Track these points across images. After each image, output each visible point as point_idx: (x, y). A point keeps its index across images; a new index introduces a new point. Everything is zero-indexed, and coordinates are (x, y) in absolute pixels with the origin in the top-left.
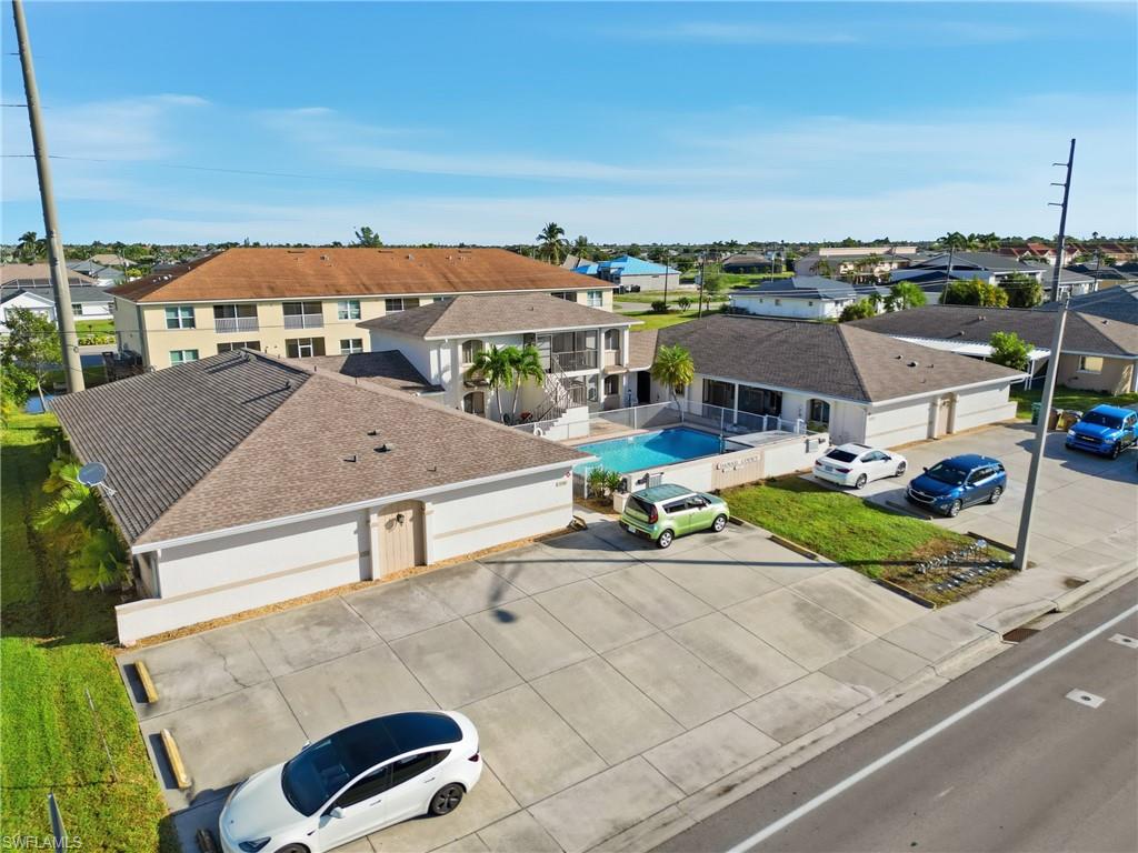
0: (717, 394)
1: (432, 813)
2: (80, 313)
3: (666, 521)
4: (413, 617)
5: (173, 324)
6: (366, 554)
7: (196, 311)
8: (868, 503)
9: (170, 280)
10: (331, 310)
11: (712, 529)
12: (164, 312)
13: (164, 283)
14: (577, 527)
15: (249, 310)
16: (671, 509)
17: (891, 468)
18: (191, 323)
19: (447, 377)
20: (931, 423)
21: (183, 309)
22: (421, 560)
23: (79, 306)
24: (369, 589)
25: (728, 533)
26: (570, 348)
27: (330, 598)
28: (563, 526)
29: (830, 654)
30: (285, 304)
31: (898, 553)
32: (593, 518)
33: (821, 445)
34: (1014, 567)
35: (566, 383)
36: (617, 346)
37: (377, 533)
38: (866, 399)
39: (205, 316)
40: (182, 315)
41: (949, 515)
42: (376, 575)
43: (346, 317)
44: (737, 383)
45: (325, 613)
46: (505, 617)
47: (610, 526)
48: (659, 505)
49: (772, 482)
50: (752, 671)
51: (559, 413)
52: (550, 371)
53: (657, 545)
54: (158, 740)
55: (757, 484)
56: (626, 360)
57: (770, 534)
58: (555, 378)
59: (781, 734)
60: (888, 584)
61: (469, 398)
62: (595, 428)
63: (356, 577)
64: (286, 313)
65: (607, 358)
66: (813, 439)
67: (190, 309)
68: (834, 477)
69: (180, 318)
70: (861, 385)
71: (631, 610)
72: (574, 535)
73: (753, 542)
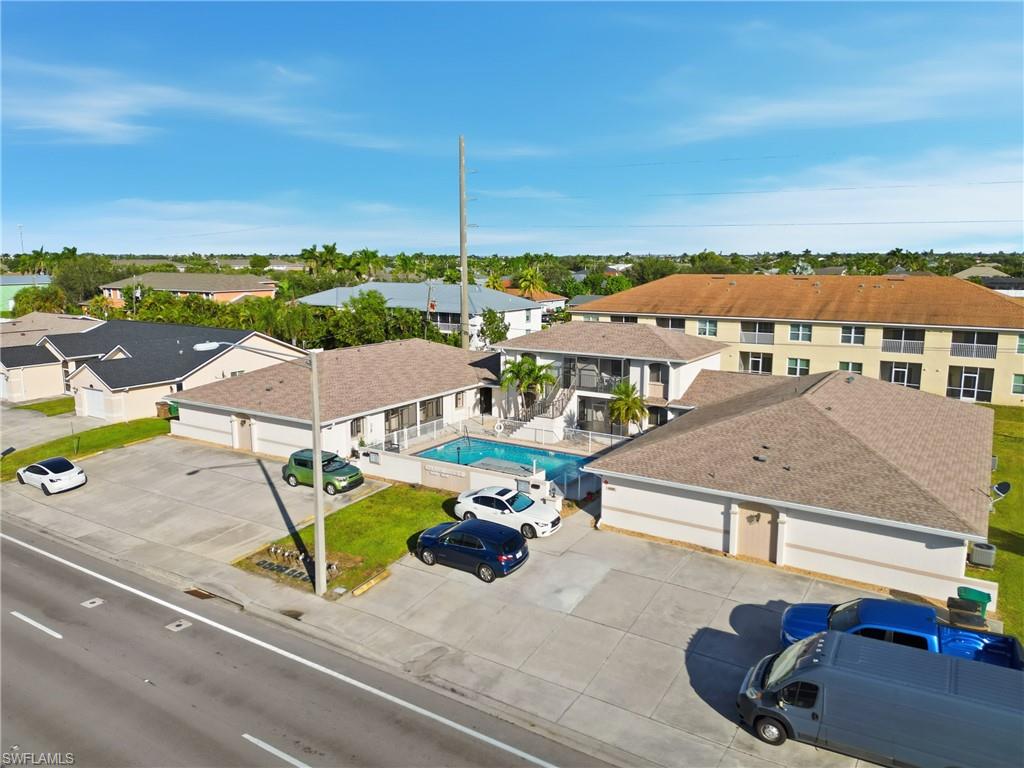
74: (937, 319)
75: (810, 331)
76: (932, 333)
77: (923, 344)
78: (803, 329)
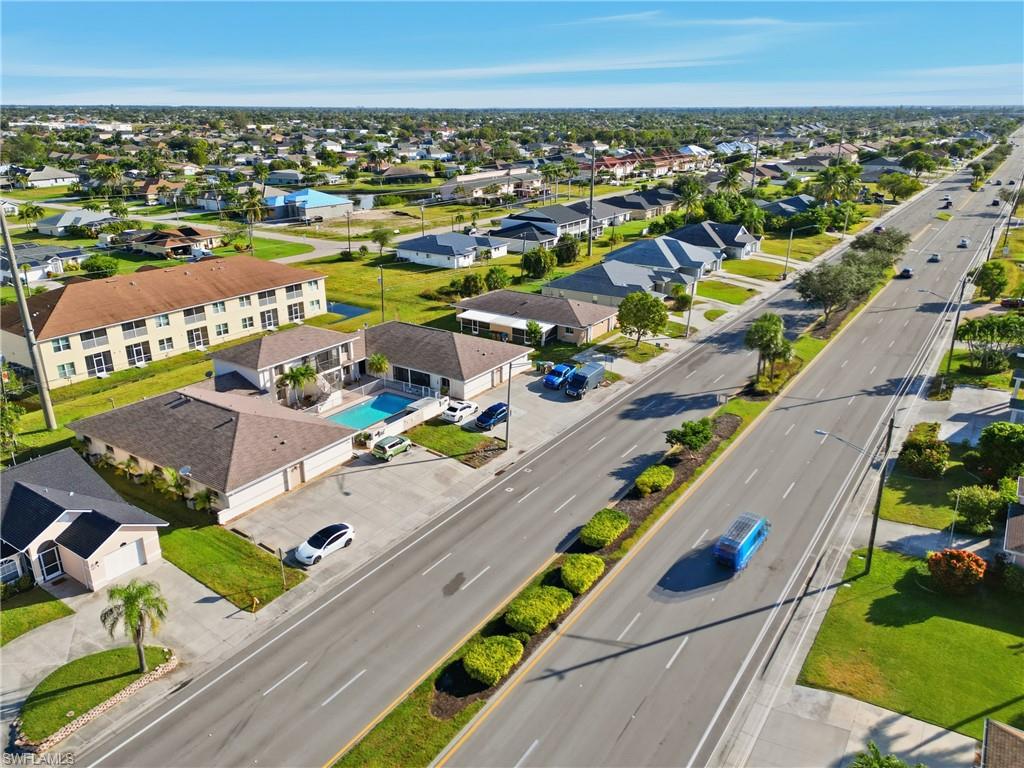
0: (400, 374)
1: (345, 546)
3: (390, 452)
4: (312, 501)
5: (57, 349)
6: (286, 482)
7: (70, 339)
8: (463, 428)
10: (151, 323)
11: (406, 451)
12: (51, 343)
14: (355, 458)
15: (102, 332)
16: (390, 447)
17: (472, 409)
18: (68, 347)
19: (268, 385)
20: (493, 380)
21: (62, 339)
22: (303, 481)
24: (289, 494)
25: (411, 451)
26: (326, 360)
27: (278, 500)
28: (349, 458)
29: (444, 489)
30: (122, 325)
31: (469, 450)
32: (360, 452)
33: (446, 402)
34: (505, 449)
35: (325, 376)
36: (347, 350)
37: (289, 474)
38: (463, 379)
39: (75, 341)
41: (490, 430)
42: (290, 489)
43: (161, 326)
44: (409, 369)
45: (279, 504)
46: (347, 494)
47: (367, 455)
48: (386, 447)
49: (428, 423)
50: (422, 498)
51: (328, 395)
52: (318, 373)
53: (387, 461)
54: (261, 545)
55: (421, 425)
56: (352, 357)
57: (426, 449)
58: (320, 376)
59: (430, 514)
60: (466, 462)
61: (279, 393)
62: (345, 398)
63: (283, 490)
64: (124, 330)
65: (343, 357)
66: (442, 400)
67: (67, 339)
68: (450, 419)
69: (61, 345)
70: (461, 372)
71: (382, 486)
72: (354, 461)
73: (421, 453)
75: (224, 305)
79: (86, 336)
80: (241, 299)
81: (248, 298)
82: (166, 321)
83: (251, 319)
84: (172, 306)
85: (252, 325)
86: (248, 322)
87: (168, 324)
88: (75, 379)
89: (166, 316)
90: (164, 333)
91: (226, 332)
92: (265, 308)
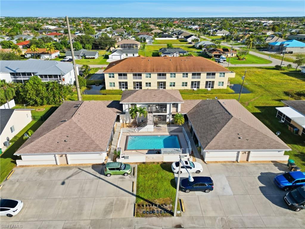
2: (127, 56)
5: (110, 77)
7: (114, 74)
9: (115, 65)
10: (144, 75)
12: (108, 74)
13: (113, 65)
14: (103, 164)
15: (125, 75)
23: (127, 54)
30: (133, 74)
34: (173, 214)
40: (112, 75)
43: (147, 77)
53: (107, 176)
64: (133, 76)
65: (173, 110)
69: (111, 76)
72: (99, 166)
74: (203, 70)
75: (175, 75)
76: (202, 74)
77: (200, 77)
78: (173, 75)
79: (120, 75)
80: (184, 74)
81: (187, 74)
82: (150, 76)
83: (186, 83)
84: (153, 71)
85: (186, 86)
86: (185, 84)
87: (150, 77)
88: (114, 88)
89: (150, 74)
90: (148, 80)
91: (174, 86)
92: (194, 80)
